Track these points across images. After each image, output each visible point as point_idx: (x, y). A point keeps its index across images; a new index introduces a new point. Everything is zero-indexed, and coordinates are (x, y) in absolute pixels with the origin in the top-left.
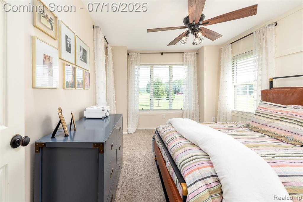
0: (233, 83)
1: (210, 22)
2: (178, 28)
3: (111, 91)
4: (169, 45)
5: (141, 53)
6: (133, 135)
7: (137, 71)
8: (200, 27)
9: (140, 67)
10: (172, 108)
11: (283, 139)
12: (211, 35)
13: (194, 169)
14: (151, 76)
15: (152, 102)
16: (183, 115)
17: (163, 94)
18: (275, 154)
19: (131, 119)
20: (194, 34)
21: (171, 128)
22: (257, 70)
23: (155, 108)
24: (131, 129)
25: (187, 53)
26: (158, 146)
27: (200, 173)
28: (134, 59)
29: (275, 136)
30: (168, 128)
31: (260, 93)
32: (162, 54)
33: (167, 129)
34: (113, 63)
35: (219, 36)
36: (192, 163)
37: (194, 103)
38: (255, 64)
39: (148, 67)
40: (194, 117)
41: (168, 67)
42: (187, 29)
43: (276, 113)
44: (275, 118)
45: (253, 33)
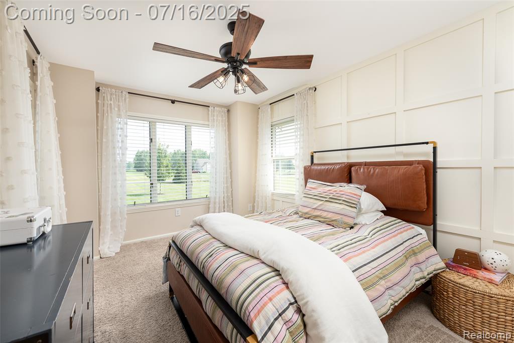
0: (272, 156)
1: (258, 63)
2: (212, 58)
3: (50, 169)
4: (191, 86)
5: (129, 93)
6: (114, 259)
7: (121, 129)
8: (244, 66)
9: (128, 120)
10: (191, 197)
11: (334, 223)
12: (256, 85)
13: (263, 302)
14: (151, 140)
15: (154, 188)
16: (210, 206)
17: (169, 173)
18: (339, 245)
19: (109, 226)
20: (236, 75)
21: (204, 233)
22: (299, 142)
23: (160, 199)
24: (109, 248)
25: (214, 108)
26: (179, 272)
27: (275, 307)
28: (114, 102)
29: (326, 221)
30: (199, 235)
31: (302, 170)
32: (173, 102)
33: (197, 237)
34: (55, 102)
35: (264, 88)
36: (259, 293)
37: (226, 185)
38: (297, 133)
39: (146, 122)
40: (226, 207)
41: (184, 126)
42: (225, 65)
43: (326, 194)
44: (325, 199)
45: (294, 95)
